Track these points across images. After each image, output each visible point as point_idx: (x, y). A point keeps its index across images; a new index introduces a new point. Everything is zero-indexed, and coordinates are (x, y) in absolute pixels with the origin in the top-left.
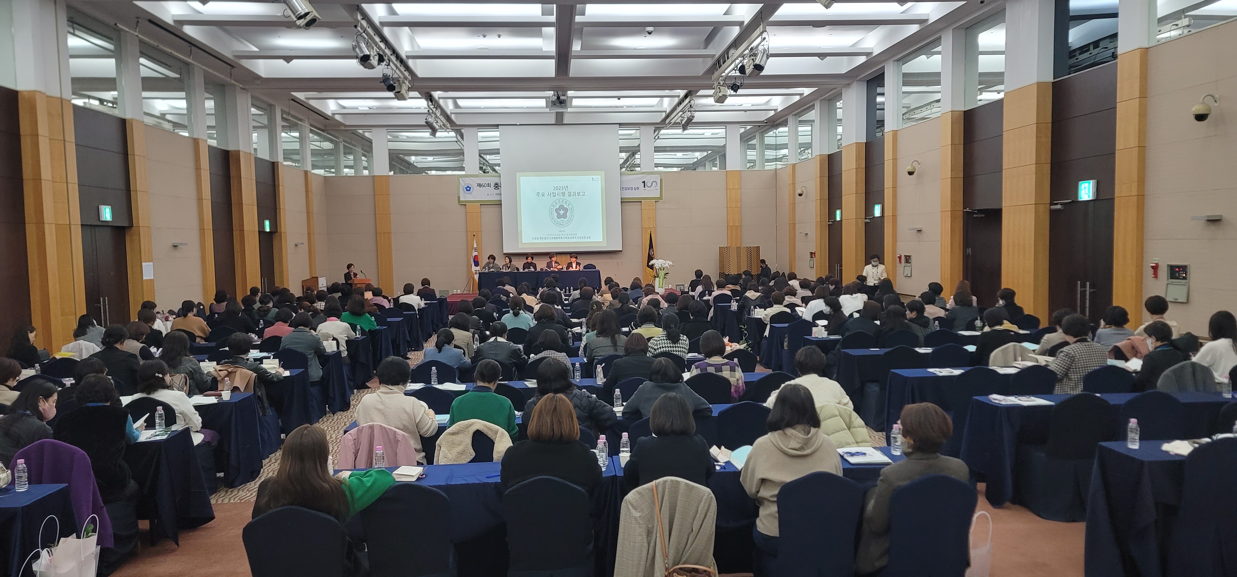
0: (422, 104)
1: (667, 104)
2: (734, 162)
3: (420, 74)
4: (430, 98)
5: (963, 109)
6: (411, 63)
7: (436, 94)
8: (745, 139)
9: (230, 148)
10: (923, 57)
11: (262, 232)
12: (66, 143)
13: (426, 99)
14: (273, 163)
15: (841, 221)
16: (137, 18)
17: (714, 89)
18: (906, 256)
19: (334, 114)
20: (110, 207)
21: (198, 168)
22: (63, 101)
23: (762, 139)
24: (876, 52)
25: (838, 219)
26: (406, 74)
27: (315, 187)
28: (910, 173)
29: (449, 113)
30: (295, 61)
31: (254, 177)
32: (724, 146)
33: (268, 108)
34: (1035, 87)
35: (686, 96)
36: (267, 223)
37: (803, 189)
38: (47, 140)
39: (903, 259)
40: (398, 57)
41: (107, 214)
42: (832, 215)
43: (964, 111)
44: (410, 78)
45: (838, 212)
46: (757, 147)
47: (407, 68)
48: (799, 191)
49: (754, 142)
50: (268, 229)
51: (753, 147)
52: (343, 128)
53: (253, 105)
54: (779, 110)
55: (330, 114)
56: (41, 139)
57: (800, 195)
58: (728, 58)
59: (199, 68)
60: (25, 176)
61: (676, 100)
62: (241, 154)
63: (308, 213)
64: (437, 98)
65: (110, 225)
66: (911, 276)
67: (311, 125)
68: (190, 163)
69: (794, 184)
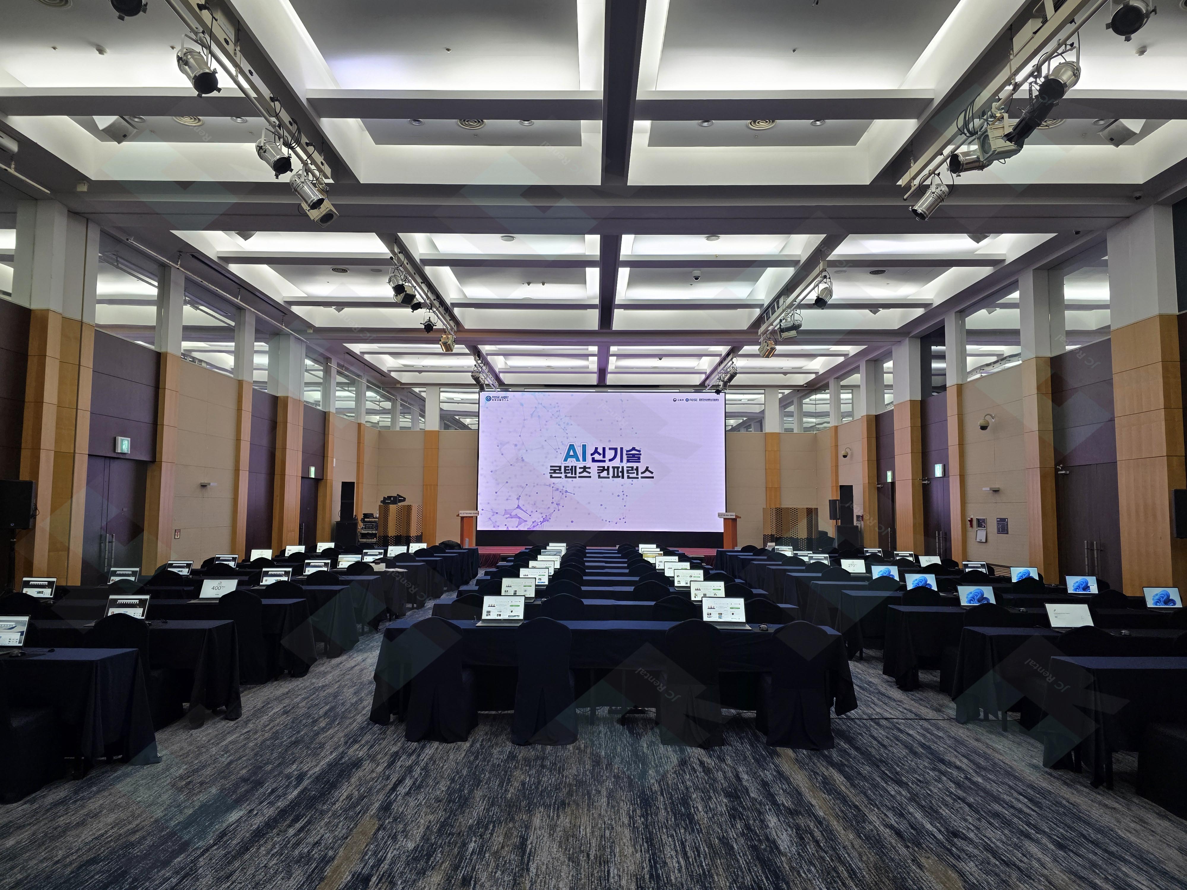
0: (470, 362)
1: (706, 364)
2: (772, 425)
3: (468, 325)
4: (478, 354)
5: (1049, 355)
6: (456, 311)
7: (485, 349)
8: (784, 403)
9: (279, 394)
10: (983, 312)
11: (305, 478)
12: (81, 368)
13: (474, 355)
14: (325, 413)
15: (893, 484)
16: (180, 252)
17: (759, 344)
18: (978, 520)
19: (390, 371)
20: (129, 439)
21: (239, 409)
22: (84, 325)
23: (800, 405)
24: (937, 302)
25: (889, 480)
26: (452, 323)
27: (368, 439)
28: (983, 428)
29: (497, 371)
30: (347, 310)
31: (301, 423)
32: (763, 412)
33: (324, 361)
34: (1158, 319)
35: (728, 355)
36: (313, 469)
37: (848, 450)
38: (57, 362)
39: (975, 523)
40: (442, 303)
41: (124, 445)
42: (880, 475)
43: (1052, 359)
44: (455, 328)
45: (889, 474)
46: (795, 414)
47: (453, 318)
48: (843, 453)
49: (791, 409)
50: (313, 475)
51: (791, 414)
52: (398, 386)
53: (308, 357)
54: (820, 373)
55: (385, 370)
56: (48, 361)
57: (845, 456)
58: (778, 308)
59: (251, 314)
60: (27, 399)
61: (717, 359)
62: (289, 399)
63: (358, 463)
64: (484, 352)
65: (127, 457)
66: (986, 541)
67: (368, 381)
68: (232, 405)
69: (836, 446)
